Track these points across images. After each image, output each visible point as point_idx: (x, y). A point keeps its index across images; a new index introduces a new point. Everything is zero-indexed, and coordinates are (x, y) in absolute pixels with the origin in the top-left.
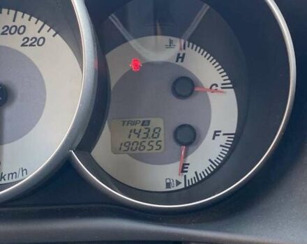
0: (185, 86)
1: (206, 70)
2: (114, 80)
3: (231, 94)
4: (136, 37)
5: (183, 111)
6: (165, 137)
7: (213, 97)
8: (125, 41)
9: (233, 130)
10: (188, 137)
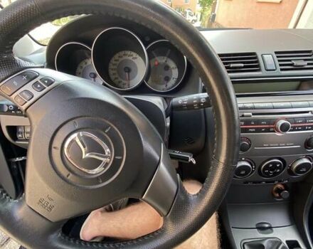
0: (167, 68)
1: (172, 64)
2: (152, 66)
3: (177, 70)
4: (158, 56)
5: (167, 73)
6: (163, 80)
7: (173, 71)
8: (154, 57)
9: (177, 77)
10: (167, 79)
